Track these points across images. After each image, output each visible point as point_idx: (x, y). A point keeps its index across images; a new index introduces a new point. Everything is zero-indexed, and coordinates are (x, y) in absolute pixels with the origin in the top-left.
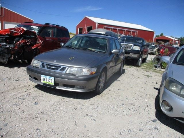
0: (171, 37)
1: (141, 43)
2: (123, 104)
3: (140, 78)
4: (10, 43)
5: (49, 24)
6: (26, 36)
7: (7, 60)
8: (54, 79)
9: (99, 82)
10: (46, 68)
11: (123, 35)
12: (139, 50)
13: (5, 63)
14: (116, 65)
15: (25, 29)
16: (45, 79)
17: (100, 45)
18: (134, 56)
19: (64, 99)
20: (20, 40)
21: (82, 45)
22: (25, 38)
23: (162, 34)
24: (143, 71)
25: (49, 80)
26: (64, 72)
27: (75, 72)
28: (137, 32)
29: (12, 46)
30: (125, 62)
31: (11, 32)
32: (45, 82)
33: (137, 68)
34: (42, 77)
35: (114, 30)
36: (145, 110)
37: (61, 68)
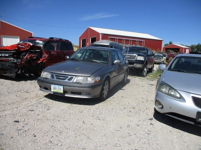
0: (181, 45)
1: (145, 53)
2: (125, 108)
3: (143, 87)
4: (17, 58)
5: (53, 38)
6: (32, 51)
7: (15, 74)
8: (63, 87)
9: (103, 89)
10: (55, 79)
11: (129, 45)
12: (144, 60)
13: (13, 77)
14: (119, 75)
15: (31, 44)
16: (55, 88)
17: (104, 56)
18: (138, 66)
19: (72, 106)
20: (27, 55)
21: (86, 57)
22: (31, 53)
23: (171, 43)
24: (148, 81)
25: (59, 89)
26: (72, 81)
27: (81, 81)
28: (144, 41)
29: (19, 61)
30: (128, 72)
31: (18, 47)
32: (55, 91)
33: (142, 78)
34: (52, 86)
35: (119, 40)
36: (144, 112)
37: (69, 78)
